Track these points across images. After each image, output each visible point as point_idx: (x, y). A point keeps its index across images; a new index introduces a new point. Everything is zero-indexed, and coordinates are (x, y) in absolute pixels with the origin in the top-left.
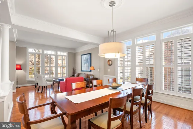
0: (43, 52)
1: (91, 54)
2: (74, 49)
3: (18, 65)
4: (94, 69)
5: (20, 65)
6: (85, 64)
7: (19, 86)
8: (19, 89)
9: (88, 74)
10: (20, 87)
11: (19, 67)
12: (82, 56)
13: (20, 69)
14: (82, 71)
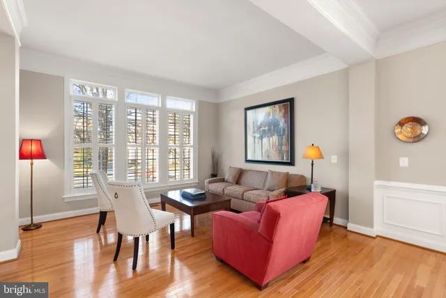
0: (121, 95)
1: (291, 101)
2: (216, 91)
3: (32, 140)
4: (321, 157)
5: (39, 141)
6: (261, 138)
7: (37, 219)
8: (35, 233)
9: (288, 173)
10: (38, 226)
11: (34, 148)
12: (248, 112)
13: (41, 156)
14: (247, 161)
